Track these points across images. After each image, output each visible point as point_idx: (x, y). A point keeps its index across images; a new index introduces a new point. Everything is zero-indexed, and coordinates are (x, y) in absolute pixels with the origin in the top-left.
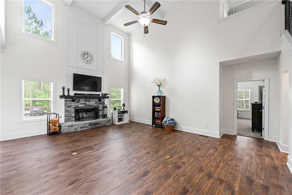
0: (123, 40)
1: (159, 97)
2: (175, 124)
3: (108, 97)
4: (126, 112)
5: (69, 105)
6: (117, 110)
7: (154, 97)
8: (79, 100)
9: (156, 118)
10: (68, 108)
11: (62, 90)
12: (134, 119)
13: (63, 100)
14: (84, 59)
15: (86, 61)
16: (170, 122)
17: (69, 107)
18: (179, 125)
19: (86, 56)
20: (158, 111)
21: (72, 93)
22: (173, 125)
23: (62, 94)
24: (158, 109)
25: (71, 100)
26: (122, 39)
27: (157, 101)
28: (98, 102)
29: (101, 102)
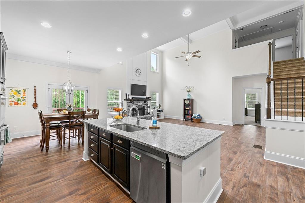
0: (158, 57)
1: (188, 99)
2: (201, 118)
3: (150, 100)
4: (162, 111)
5: (129, 105)
6: (156, 109)
7: (185, 100)
8: (134, 102)
9: (186, 115)
10: (128, 108)
11: (125, 95)
12: (167, 117)
13: (126, 102)
14: (136, 74)
15: (137, 75)
16: (198, 116)
17: (129, 106)
18: (204, 119)
19: (137, 71)
20: (187, 110)
21: (131, 97)
22: (200, 118)
23: (125, 98)
24: (187, 108)
25: (130, 102)
26: (157, 55)
27: (187, 102)
28: (144, 104)
29: (146, 103)
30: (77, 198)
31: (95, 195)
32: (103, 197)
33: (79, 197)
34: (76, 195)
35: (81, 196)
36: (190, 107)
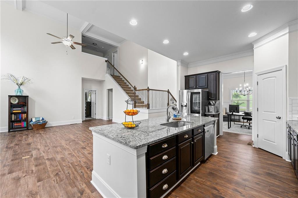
1: (17, 97)
7: (10, 97)
9: (14, 122)
27: (15, 101)
30: (222, 190)
31: (211, 181)
32: (209, 176)
33: (220, 190)
34: (221, 194)
35: (218, 189)
36: (26, 108)
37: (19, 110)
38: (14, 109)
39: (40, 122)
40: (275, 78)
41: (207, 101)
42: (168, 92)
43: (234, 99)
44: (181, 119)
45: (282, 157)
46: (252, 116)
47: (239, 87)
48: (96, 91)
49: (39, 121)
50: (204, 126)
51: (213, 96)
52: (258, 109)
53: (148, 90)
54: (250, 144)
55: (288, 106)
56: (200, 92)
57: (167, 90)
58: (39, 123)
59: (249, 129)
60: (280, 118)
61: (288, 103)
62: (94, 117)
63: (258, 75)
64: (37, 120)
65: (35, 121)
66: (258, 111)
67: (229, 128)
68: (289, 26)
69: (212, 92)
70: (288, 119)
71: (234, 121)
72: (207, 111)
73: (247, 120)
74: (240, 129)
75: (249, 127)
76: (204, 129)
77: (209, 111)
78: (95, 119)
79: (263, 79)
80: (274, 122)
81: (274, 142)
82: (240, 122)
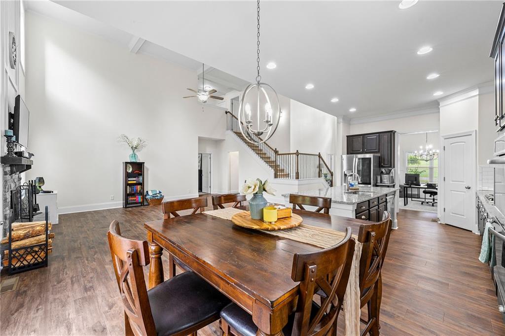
19: (14, 48)
27: (129, 169)
36: (141, 178)
37: (134, 180)
38: (129, 179)
39: (158, 196)
40: (463, 143)
41: (378, 169)
42: (320, 156)
43: (410, 165)
44: (358, 189)
45: (471, 231)
46: (437, 189)
47: (418, 150)
48: (210, 154)
49: (156, 194)
50: (386, 195)
51: (386, 163)
52: (444, 179)
53: (297, 154)
54: (435, 220)
55: (478, 174)
56: (371, 158)
57: (318, 154)
58: (157, 198)
59: (433, 205)
60: (469, 188)
61: (478, 171)
62: (208, 191)
63: (445, 139)
64: (154, 193)
65: (152, 194)
66: (444, 180)
67: (405, 205)
68: (479, 88)
69: (386, 158)
70: (478, 189)
71: (412, 197)
72: (379, 181)
73: (430, 195)
74: (421, 206)
75: (433, 204)
76: (386, 199)
77: (381, 181)
78: (210, 194)
79: (451, 144)
80: (463, 193)
81: (463, 215)
82: (419, 198)
